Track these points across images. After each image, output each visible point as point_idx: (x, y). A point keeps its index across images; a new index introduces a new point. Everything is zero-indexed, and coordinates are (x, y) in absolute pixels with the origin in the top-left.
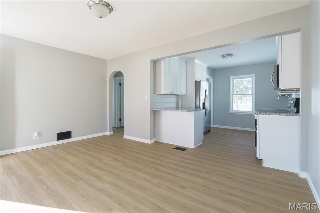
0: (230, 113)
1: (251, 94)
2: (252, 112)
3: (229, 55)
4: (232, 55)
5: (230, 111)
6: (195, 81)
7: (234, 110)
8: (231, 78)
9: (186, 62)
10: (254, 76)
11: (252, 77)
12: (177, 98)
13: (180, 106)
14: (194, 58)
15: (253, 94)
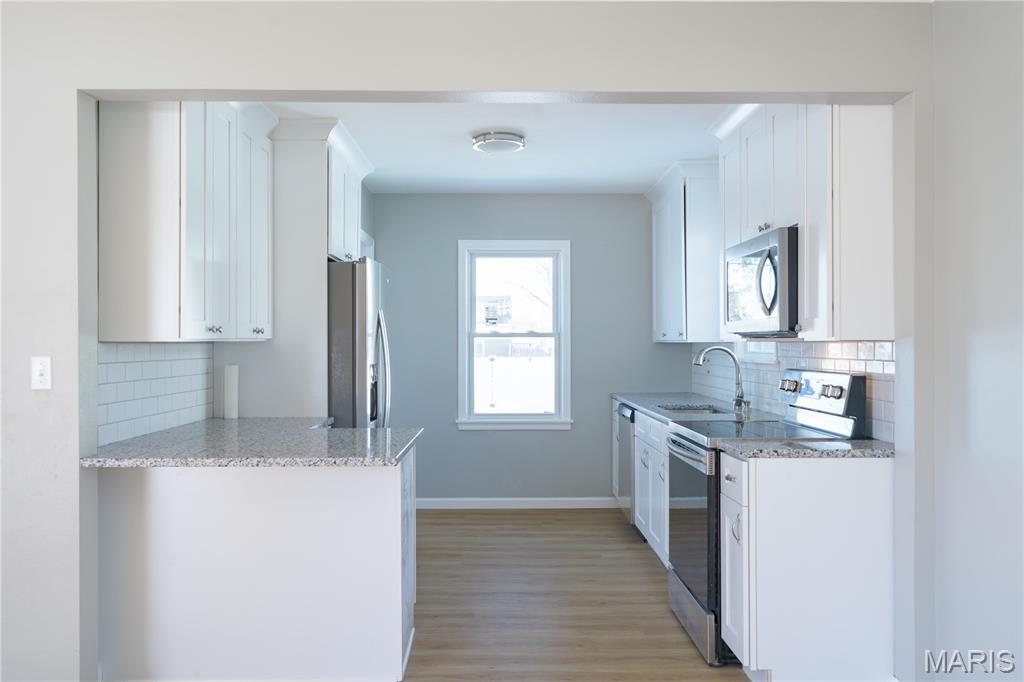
0: (461, 427)
1: (550, 330)
2: (556, 419)
3: (511, 136)
4: (521, 137)
5: (461, 419)
6: (329, 260)
7: (477, 410)
8: (465, 246)
9: (272, 136)
10: (564, 247)
11: (555, 255)
12: (211, 358)
13: (232, 412)
14: (329, 123)
15: (559, 334)
